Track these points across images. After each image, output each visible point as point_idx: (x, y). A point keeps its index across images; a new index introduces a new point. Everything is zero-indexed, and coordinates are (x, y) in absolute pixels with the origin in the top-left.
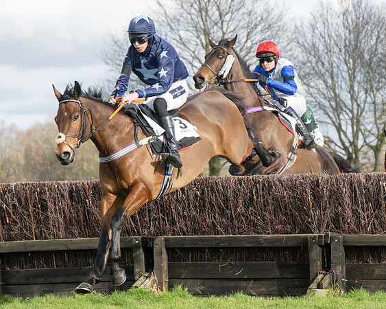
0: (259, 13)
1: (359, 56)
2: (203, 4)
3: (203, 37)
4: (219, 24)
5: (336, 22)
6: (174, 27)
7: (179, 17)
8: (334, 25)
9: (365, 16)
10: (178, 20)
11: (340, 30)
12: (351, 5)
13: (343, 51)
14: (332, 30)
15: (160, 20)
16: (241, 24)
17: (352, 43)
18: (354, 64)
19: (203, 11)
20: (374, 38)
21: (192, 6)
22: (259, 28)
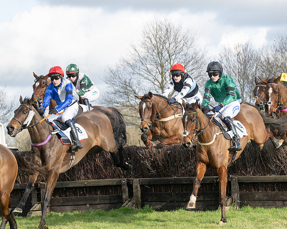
0: (191, 54)
1: (246, 78)
2: (160, 50)
3: (160, 68)
4: (169, 61)
5: (233, 59)
6: (144, 63)
7: (146, 57)
8: (232, 61)
9: (250, 56)
10: (146, 59)
11: (236, 64)
12: (242, 50)
13: (237, 75)
14: (231, 63)
15: (136, 59)
16: (181, 60)
17: (243, 70)
18: (243, 82)
19: (160, 53)
20: (255, 68)
21: (153, 51)
22: (191, 63)
